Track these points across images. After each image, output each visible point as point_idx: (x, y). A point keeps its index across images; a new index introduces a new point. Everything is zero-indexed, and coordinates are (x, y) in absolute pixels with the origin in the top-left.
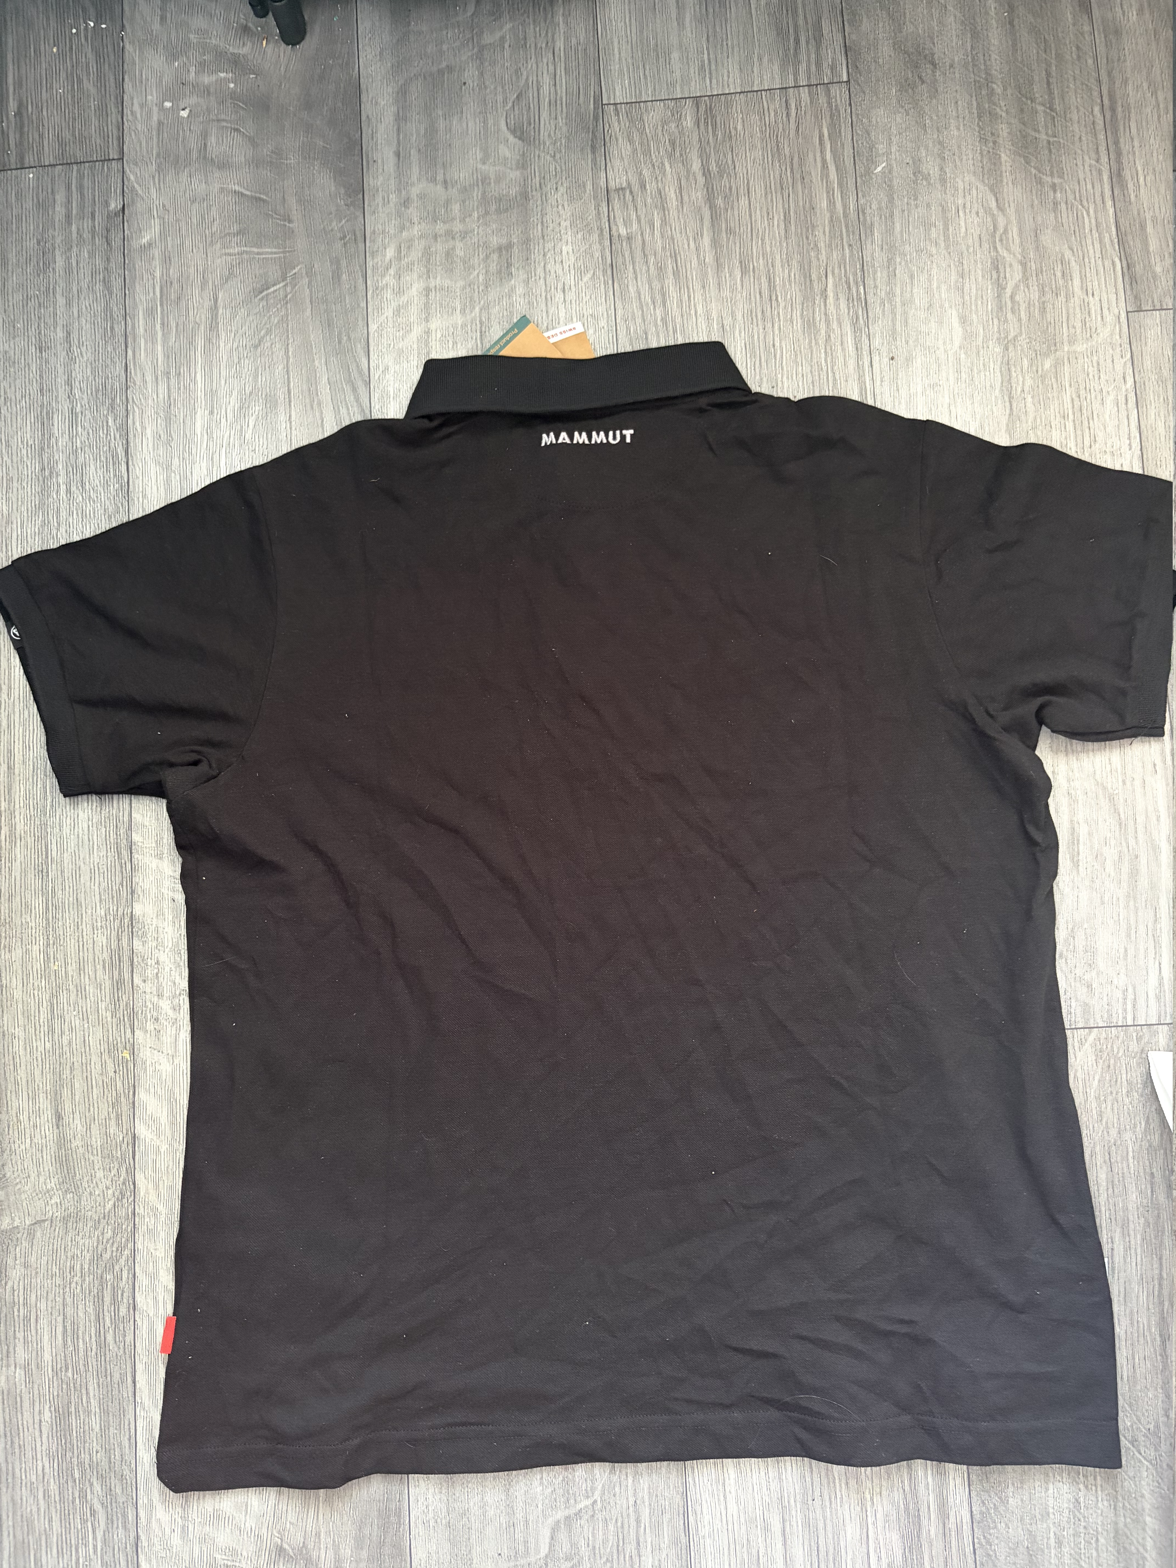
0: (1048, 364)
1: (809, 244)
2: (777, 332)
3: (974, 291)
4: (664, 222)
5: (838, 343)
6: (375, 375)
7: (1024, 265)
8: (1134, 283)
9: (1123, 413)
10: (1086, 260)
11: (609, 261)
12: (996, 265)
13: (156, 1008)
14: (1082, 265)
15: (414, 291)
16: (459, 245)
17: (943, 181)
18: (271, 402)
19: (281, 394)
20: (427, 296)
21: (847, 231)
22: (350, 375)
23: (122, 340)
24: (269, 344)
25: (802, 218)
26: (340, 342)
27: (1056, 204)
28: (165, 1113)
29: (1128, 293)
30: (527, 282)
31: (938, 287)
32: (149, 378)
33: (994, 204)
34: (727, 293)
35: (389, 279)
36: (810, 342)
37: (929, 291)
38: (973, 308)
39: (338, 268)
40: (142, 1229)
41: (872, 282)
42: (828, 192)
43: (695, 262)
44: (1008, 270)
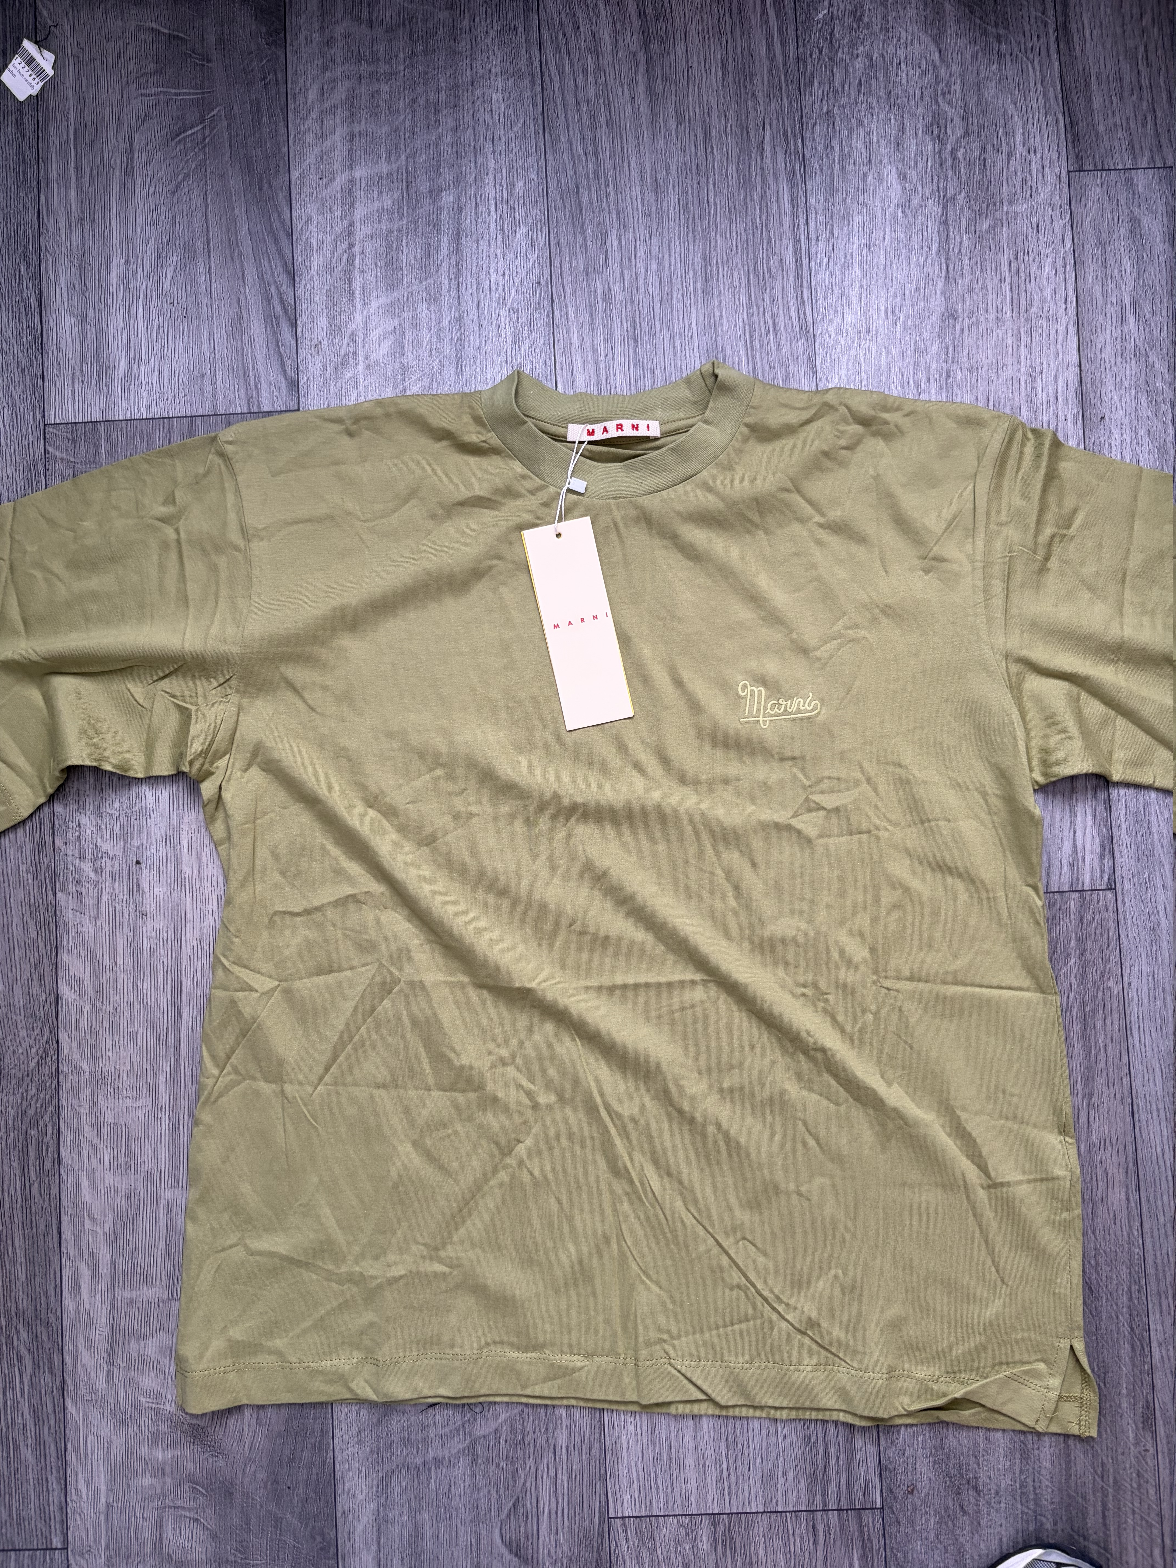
0: (986, 225)
1: (747, 93)
2: (711, 187)
3: (914, 147)
4: (598, 68)
5: (774, 200)
6: (298, 225)
7: (965, 120)
8: (1076, 142)
9: (1061, 276)
10: (1030, 115)
11: (540, 109)
12: (937, 120)
13: (79, 870)
14: (1025, 122)
15: (337, 136)
16: (384, 87)
17: (885, 30)
18: (189, 253)
19: (200, 244)
20: (351, 140)
21: (787, 80)
22: (271, 225)
23: (35, 184)
24: (186, 190)
25: (741, 66)
26: (260, 189)
27: (1000, 56)
28: (88, 974)
29: (1071, 151)
30: (455, 130)
31: (878, 142)
32: (62, 224)
33: (936, 56)
34: (661, 144)
35: (311, 123)
36: (745, 199)
37: (868, 145)
38: (913, 164)
39: (258, 110)
40: (66, 1086)
41: (810, 135)
42: (767, 39)
43: (629, 110)
44: (949, 125)
